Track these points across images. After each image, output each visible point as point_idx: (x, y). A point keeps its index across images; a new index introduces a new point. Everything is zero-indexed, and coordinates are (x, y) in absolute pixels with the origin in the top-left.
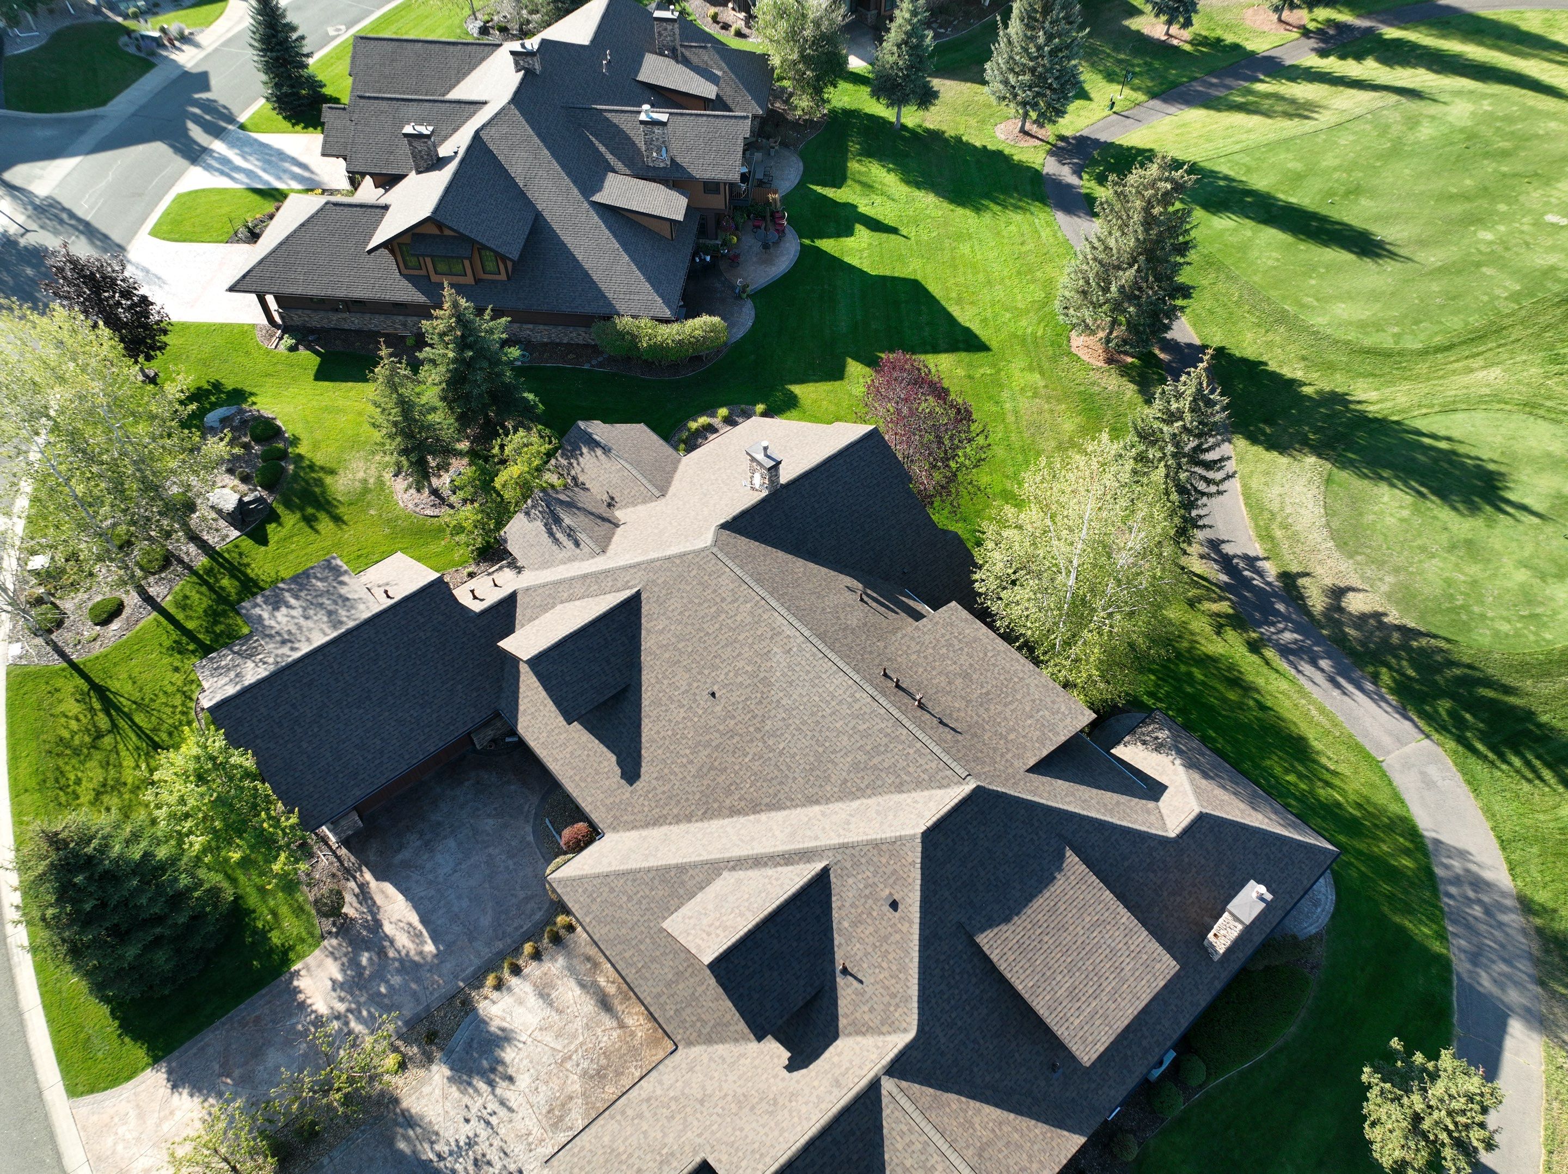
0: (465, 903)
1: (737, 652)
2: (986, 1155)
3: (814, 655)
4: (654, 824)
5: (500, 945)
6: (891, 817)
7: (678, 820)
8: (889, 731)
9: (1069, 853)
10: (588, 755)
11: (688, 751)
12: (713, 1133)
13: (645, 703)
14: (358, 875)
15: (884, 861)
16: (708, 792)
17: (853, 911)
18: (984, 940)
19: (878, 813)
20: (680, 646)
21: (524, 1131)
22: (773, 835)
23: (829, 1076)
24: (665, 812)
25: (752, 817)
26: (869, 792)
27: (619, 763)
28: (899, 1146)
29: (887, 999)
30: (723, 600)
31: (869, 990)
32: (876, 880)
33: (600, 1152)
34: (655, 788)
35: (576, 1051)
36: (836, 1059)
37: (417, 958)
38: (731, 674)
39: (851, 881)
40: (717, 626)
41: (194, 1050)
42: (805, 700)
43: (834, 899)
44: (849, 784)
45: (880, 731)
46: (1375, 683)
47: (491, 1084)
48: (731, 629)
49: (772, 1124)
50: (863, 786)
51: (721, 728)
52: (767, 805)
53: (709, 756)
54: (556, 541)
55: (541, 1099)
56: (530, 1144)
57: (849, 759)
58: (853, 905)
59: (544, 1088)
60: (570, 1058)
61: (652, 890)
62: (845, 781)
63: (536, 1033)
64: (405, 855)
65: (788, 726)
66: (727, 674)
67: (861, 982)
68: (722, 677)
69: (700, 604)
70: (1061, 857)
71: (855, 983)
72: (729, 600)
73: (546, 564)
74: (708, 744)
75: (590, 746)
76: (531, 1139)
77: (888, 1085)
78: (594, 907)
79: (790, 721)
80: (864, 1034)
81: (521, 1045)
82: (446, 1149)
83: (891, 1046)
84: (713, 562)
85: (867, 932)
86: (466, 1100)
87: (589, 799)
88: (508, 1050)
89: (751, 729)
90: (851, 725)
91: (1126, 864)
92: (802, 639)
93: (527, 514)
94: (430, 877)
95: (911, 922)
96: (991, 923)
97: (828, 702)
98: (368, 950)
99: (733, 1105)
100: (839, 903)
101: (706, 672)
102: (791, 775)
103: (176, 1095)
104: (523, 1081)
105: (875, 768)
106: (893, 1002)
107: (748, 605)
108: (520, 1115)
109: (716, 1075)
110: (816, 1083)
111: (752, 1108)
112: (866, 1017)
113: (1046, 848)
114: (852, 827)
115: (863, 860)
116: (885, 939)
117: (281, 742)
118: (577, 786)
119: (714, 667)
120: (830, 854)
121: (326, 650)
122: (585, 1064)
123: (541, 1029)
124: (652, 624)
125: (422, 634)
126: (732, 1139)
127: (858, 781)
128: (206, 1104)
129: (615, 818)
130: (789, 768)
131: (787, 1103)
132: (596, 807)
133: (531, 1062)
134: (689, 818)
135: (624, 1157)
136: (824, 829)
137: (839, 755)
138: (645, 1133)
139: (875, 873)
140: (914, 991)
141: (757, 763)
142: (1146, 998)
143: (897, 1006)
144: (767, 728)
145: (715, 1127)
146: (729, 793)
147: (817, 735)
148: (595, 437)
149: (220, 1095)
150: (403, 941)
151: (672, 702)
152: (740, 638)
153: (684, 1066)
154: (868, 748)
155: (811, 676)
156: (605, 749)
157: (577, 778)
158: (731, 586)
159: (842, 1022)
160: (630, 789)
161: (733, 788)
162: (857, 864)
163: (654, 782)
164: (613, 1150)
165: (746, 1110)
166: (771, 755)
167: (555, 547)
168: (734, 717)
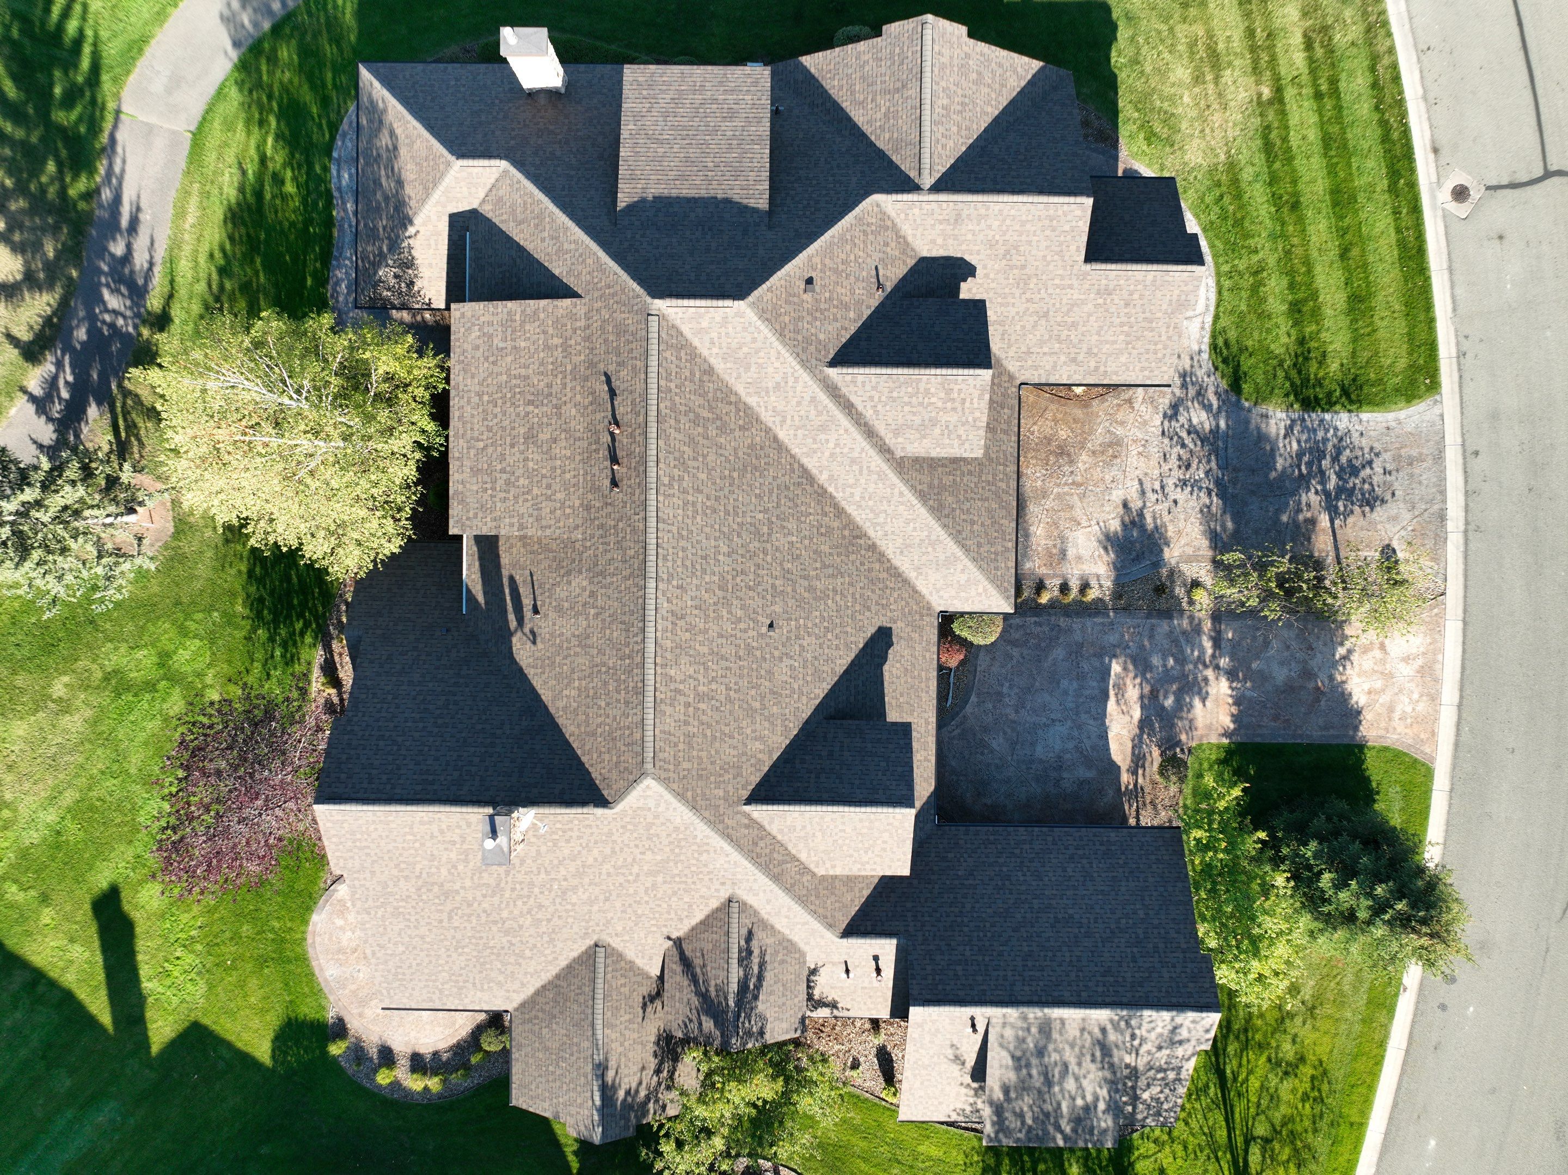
0: (1065, 683)
1: (720, 641)
2: (899, 85)
3: (665, 559)
4: (900, 575)
5: (1063, 622)
6: (745, 350)
7: (882, 557)
8: (672, 422)
9: (621, 205)
10: (902, 695)
11: (830, 602)
12: (1062, 278)
13: (826, 687)
14: (1131, 787)
15: (787, 319)
16: (842, 550)
17: (839, 316)
18: (762, 203)
19: (748, 368)
20: (757, 705)
21: (1142, 459)
22: (837, 445)
23: (956, 232)
24: (885, 575)
25: (831, 489)
26: (733, 399)
27: (884, 659)
28: (951, 143)
29: (871, 237)
30: (688, 705)
31: (876, 256)
32: (805, 314)
33: (1135, 352)
34: (877, 604)
35: (1066, 484)
36: (940, 241)
37: (1131, 667)
38: (742, 626)
39: (822, 337)
40: (714, 686)
41: (1332, 732)
42: (707, 530)
43: (844, 340)
44: (741, 422)
45: (678, 430)
46: (97, 191)
47: (1141, 514)
48: (706, 669)
49: (1024, 238)
50: (733, 408)
51: (789, 589)
52: (812, 486)
53: (818, 578)
54: (762, 965)
55: (1114, 472)
56: (1144, 446)
57: (722, 440)
58: (835, 320)
59: (1107, 477)
60: (1074, 483)
61: (954, 510)
62: (742, 428)
63: (1084, 523)
64: (1084, 773)
65: (741, 525)
66: (745, 631)
67: (876, 268)
68: (751, 633)
69: (709, 726)
70: (631, 207)
71: (881, 274)
72: (682, 699)
73: (789, 947)
74: (811, 589)
75: (894, 702)
76: (1141, 449)
77: (927, 181)
78: (1000, 549)
79: (735, 527)
80: (904, 238)
81: (1102, 524)
82: (1202, 494)
83: (899, 205)
84: (661, 755)
85: (843, 291)
86: (1167, 518)
87: (928, 655)
88: (1112, 529)
89: (769, 558)
90: (695, 464)
91: (573, 173)
92: (661, 586)
93: (761, 1033)
94: (1076, 733)
95: (810, 258)
96: (744, 210)
97: (694, 504)
98: (1163, 708)
99: (1032, 286)
100: (843, 332)
101: (758, 653)
102: (775, 484)
103: (1360, 705)
104: (1117, 495)
105: (711, 409)
106: (869, 230)
107: (672, 673)
108: (1137, 472)
109: (1018, 328)
110: (970, 237)
111: (1023, 267)
112: (893, 245)
113: (637, 223)
114: (778, 378)
115: (800, 338)
116: (836, 271)
117: (1162, 931)
118: (928, 679)
119: (749, 649)
120: (817, 372)
121: (1074, 999)
122: (1066, 469)
123: (1079, 524)
124: (760, 756)
125: (968, 953)
126: (1056, 257)
127: (732, 415)
128: (1344, 678)
129: (922, 616)
130: (771, 492)
131: (1001, 242)
132: (928, 642)
133: (1103, 505)
134: (873, 547)
135: (1126, 328)
136: (799, 404)
137: (727, 454)
138: (1098, 334)
139: (801, 318)
140: (849, 219)
141: (790, 526)
142: (676, 69)
143: (868, 225)
144: (757, 544)
145: (1057, 281)
146: (830, 530)
147: (726, 491)
148: (598, 1102)
149: (1331, 678)
150: (1133, 693)
151: (805, 661)
152: (705, 650)
153: (1030, 363)
154: (700, 430)
155: (683, 543)
156: (886, 684)
157: (923, 685)
158: (669, 710)
159: (911, 262)
160: (894, 626)
161: (823, 530)
162: (807, 341)
163: (874, 608)
164: (1128, 343)
165: (1027, 271)
166: (774, 519)
167: (767, 958)
168: (773, 586)
